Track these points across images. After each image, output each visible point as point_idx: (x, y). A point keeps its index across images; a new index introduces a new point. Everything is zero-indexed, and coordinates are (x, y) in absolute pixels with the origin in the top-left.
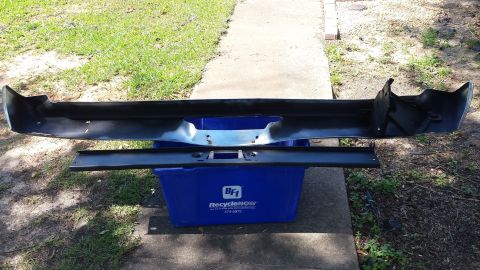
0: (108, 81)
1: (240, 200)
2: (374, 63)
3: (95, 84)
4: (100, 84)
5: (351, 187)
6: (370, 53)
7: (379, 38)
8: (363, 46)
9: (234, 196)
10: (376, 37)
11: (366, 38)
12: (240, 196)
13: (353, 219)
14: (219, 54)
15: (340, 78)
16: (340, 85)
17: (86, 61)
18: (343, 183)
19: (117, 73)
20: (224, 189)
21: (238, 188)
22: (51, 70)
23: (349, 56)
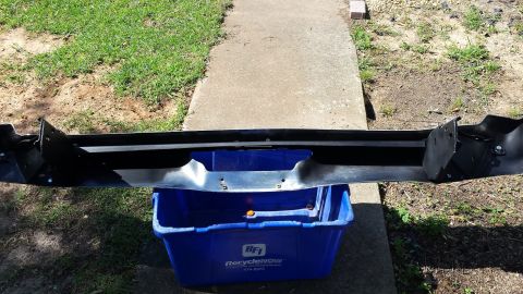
0: (91, 72)
1: (264, 257)
2: (410, 52)
3: (74, 77)
4: (81, 77)
5: (391, 226)
6: (404, 38)
7: (414, 18)
8: (396, 28)
9: (256, 254)
10: (411, 16)
11: (399, 18)
12: (263, 253)
13: (396, 271)
14: (225, 36)
15: (372, 73)
16: (372, 82)
17: (61, 43)
18: (383, 221)
19: (101, 61)
20: (244, 247)
21: (263, 246)
22: (20, 56)
23: (380, 42)
